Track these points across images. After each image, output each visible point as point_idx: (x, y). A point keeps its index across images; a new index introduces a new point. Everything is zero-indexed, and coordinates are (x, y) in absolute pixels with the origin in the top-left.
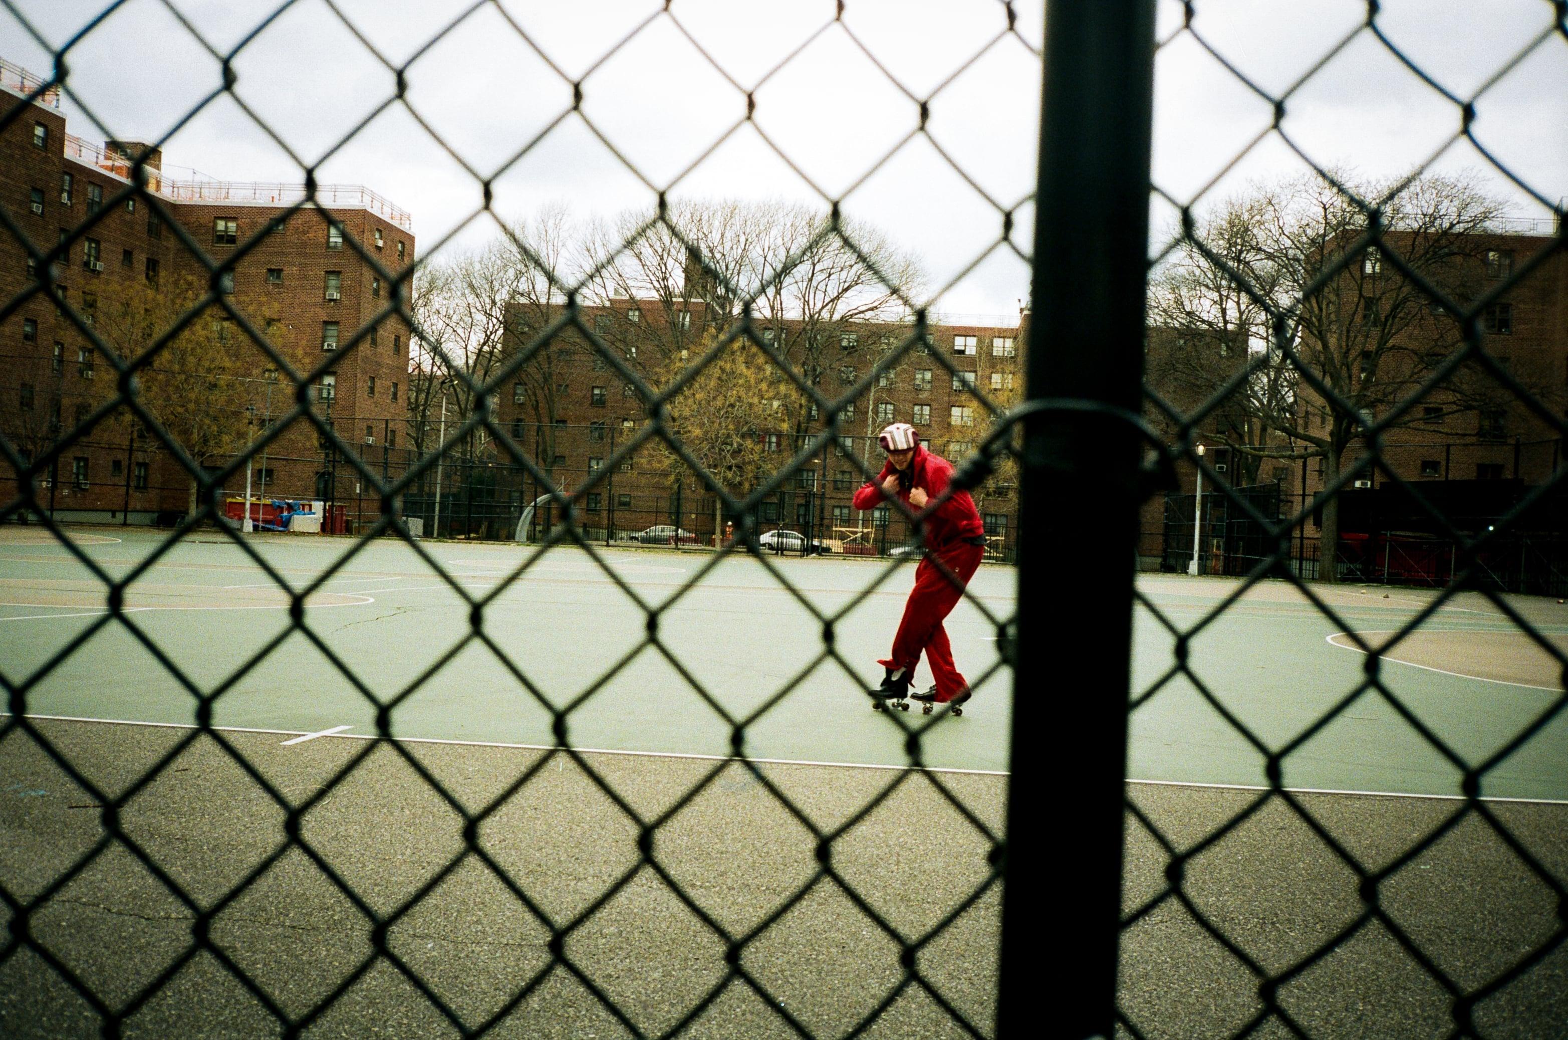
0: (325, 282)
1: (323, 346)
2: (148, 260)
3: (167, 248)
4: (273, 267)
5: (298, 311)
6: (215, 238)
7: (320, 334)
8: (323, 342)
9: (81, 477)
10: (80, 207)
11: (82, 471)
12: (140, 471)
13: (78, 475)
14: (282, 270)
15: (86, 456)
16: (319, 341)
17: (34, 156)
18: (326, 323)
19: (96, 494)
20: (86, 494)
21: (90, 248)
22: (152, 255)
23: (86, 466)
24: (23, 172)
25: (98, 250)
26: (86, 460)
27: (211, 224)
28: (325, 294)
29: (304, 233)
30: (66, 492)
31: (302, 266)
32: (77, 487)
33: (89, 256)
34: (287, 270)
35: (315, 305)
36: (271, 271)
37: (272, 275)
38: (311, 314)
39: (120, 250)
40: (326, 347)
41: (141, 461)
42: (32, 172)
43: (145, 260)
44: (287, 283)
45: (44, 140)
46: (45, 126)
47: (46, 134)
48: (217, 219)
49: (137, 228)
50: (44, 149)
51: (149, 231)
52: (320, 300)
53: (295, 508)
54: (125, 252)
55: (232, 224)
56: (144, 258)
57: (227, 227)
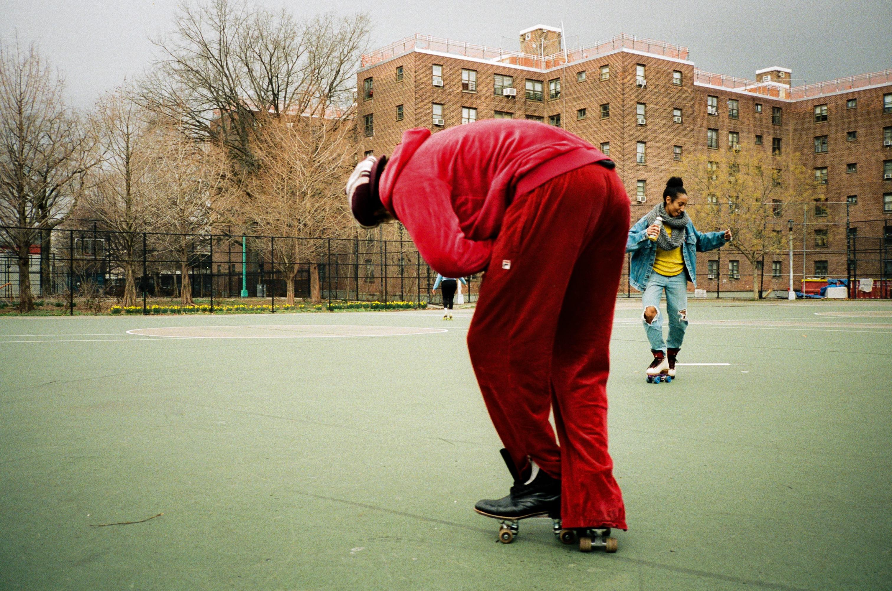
0: (883, 135)
1: (883, 177)
2: (774, 139)
3: (787, 130)
4: (850, 131)
5: (867, 156)
6: (815, 119)
7: (882, 170)
8: (884, 174)
9: (735, 272)
10: (723, 114)
11: (735, 268)
12: (776, 266)
13: (733, 271)
14: (856, 132)
15: (737, 259)
16: (881, 174)
17: (674, 90)
18: (885, 161)
19: (745, 282)
20: (739, 282)
21: (733, 137)
22: (777, 135)
23: (738, 266)
24: (667, 100)
25: (738, 138)
26: (737, 261)
27: (812, 111)
28: (883, 142)
29: (869, 105)
30: (726, 281)
31: (869, 127)
32: (732, 278)
33: (732, 142)
34: (859, 131)
35: (877, 151)
36: (849, 134)
37: (850, 136)
38: (875, 157)
39: (754, 136)
40: (886, 178)
41: (776, 260)
42: (673, 100)
43: (771, 140)
44: (859, 139)
45: (681, 80)
46: (681, 72)
47: (682, 76)
48: (816, 106)
49: (764, 121)
50: (681, 85)
51: (773, 122)
52: (880, 147)
53: (832, 283)
54: (757, 136)
55: (825, 108)
56: (770, 138)
57: (822, 110)
